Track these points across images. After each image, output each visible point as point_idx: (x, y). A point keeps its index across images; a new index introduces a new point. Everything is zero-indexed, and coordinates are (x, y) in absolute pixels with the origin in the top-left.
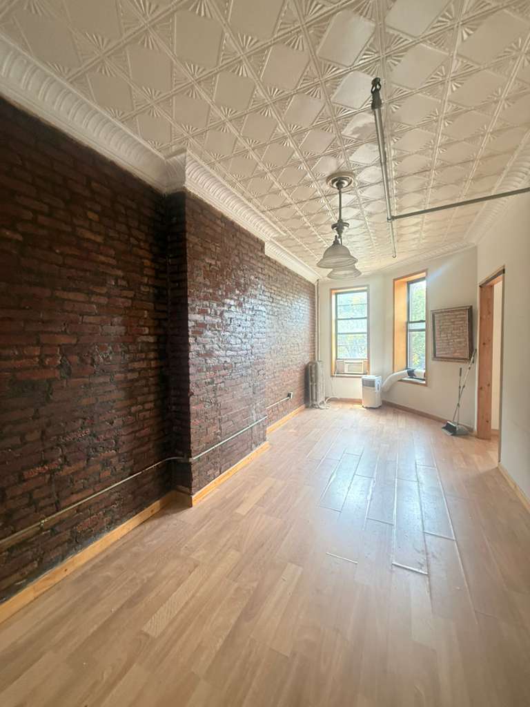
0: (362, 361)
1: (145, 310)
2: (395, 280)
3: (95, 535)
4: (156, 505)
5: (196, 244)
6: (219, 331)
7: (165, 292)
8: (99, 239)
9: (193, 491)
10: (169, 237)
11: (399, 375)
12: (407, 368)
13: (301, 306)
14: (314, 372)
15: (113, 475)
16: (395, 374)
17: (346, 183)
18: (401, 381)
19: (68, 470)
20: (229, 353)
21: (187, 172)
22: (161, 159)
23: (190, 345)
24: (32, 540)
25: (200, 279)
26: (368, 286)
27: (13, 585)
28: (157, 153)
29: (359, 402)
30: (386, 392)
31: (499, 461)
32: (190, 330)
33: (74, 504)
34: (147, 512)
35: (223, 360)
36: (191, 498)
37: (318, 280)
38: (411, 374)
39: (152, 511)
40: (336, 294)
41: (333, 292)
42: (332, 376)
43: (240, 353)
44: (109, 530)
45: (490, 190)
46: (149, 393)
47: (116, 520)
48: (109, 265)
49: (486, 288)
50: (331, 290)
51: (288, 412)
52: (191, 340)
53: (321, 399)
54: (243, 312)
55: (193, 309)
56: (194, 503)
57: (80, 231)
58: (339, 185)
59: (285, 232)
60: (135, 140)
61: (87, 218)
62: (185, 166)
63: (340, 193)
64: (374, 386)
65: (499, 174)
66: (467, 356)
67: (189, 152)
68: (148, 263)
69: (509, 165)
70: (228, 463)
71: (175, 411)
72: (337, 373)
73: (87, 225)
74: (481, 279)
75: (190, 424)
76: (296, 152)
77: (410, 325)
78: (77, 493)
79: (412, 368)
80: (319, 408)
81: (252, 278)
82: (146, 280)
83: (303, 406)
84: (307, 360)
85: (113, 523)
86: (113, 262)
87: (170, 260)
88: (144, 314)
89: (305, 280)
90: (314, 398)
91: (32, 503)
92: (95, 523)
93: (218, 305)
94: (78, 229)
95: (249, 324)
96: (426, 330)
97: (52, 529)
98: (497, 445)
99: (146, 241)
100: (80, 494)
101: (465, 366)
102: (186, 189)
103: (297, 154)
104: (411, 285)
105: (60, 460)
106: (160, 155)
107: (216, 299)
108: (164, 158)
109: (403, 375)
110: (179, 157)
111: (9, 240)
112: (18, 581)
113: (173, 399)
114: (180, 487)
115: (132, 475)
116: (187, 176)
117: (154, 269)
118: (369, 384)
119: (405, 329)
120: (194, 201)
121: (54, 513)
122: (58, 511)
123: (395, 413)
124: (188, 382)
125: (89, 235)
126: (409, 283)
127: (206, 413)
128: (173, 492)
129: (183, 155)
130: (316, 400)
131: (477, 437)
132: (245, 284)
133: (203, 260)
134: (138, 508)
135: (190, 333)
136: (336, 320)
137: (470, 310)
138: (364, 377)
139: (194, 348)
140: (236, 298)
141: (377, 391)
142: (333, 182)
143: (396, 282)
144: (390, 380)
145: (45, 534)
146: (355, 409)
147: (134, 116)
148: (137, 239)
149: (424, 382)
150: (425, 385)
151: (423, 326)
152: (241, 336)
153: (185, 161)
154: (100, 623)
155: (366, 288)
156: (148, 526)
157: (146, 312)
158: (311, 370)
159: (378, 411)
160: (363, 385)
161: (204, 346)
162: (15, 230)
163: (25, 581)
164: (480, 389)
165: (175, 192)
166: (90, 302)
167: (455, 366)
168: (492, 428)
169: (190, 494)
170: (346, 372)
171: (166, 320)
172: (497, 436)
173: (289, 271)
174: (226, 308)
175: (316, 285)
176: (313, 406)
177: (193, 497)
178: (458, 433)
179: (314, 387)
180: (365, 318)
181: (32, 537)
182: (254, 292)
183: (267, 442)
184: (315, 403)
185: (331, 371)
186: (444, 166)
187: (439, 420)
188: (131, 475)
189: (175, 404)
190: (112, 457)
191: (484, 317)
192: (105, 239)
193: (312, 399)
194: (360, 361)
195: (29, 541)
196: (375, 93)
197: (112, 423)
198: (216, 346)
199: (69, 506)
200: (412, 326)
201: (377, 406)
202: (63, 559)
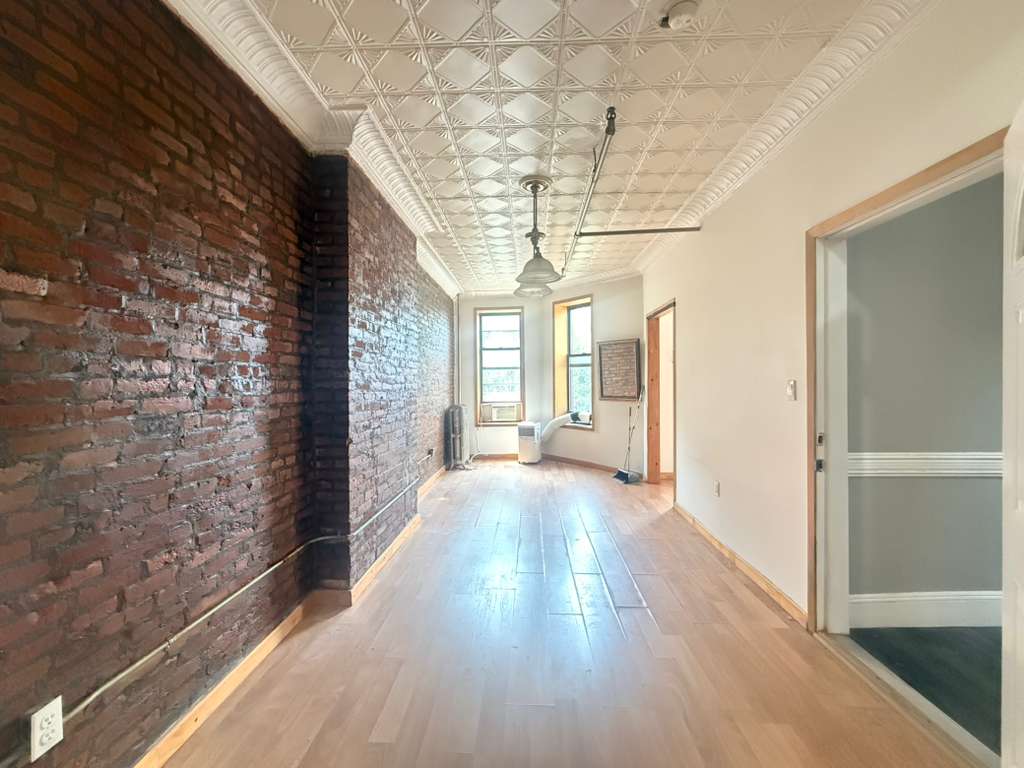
0: (515, 404)
1: (289, 317)
2: (555, 303)
3: (229, 661)
4: (298, 611)
5: (357, 231)
6: (375, 354)
7: (309, 294)
8: (242, 207)
9: (351, 584)
10: (316, 215)
11: (559, 421)
12: (568, 412)
13: (440, 327)
14: (457, 419)
15: (251, 567)
16: (556, 419)
17: (542, 187)
18: (564, 427)
19: (200, 558)
20: (387, 386)
21: (355, 133)
22: (323, 108)
23: (349, 371)
24: (155, 672)
25: (360, 280)
26: (522, 308)
27: (128, 751)
28: (322, 99)
29: (514, 457)
30: (546, 443)
31: (675, 500)
32: (350, 350)
33: (205, 612)
34: (287, 624)
35: (379, 395)
36: (350, 593)
37: (458, 295)
38: (575, 417)
39: (294, 621)
40: (481, 315)
41: (478, 312)
42: (477, 426)
43: (395, 386)
44: (244, 654)
45: (666, 222)
46: (291, 442)
47: (253, 637)
48: (252, 246)
49: (653, 320)
50: (476, 309)
51: (429, 477)
52: (351, 363)
53: (466, 457)
54: (398, 331)
55: (353, 321)
56: (353, 600)
57: (222, 191)
58: (535, 189)
59: (445, 227)
60: (299, 77)
61: (229, 173)
62: (355, 125)
63: (535, 197)
64: (533, 435)
65: (676, 209)
66: (634, 393)
67: (370, 110)
68: (293, 248)
69: (686, 203)
70: (383, 544)
71: (321, 470)
72: (483, 421)
73: (229, 185)
74: (649, 309)
75: (348, 486)
76: (442, 115)
77: (571, 359)
78: (208, 595)
79: (574, 411)
80: (464, 469)
81: (406, 283)
82: (289, 273)
83: (443, 468)
84: (447, 404)
85: (249, 643)
86: (256, 242)
87: (318, 248)
88: (287, 322)
89: (444, 292)
90: (458, 455)
91: (157, 613)
92: (229, 642)
93: (376, 318)
94: (219, 188)
95: (401, 347)
96: (592, 365)
97: (179, 655)
98: (672, 489)
99: (291, 217)
100: (212, 597)
101: (634, 405)
102: (348, 154)
103: (443, 118)
104: (572, 311)
105: (190, 541)
106: (325, 104)
107: (374, 309)
108: (327, 108)
109: (567, 420)
110: (351, 112)
111: (140, 191)
112: (136, 744)
113: (317, 451)
114: (328, 582)
115: (272, 565)
116: (354, 137)
117: (300, 258)
118: (527, 433)
119: (566, 364)
120: (355, 171)
121: (182, 629)
122: (187, 624)
123: (560, 467)
124: (346, 424)
125: (230, 198)
126: (569, 309)
127: (364, 470)
128: (317, 593)
129: (359, 112)
130: (461, 458)
131: (648, 482)
132: (400, 291)
133: (362, 253)
134: (277, 618)
135: (350, 354)
136: (482, 349)
137: (638, 342)
138: (519, 424)
139: (353, 375)
140: (391, 309)
141: (536, 441)
142: (527, 184)
143: (556, 306)
144: (551, 426)
145: (171, 663)
146: (510, 467)
147: (318, 52)
148: (282, 213)
149: (590, 427)
150: (592, 430)
151: (587, 359)
152: (396, 363)
153: (357, 120)
154: (301, 757)
155: (519, 311)
156: (296, 640)
157: (290, 320)
158: (453, 416)
159: (539, 466)
160: (520, 434)
161: (362, 374)
162: (149, 180)
163: (143, 743)
164: (649, 429)
165: (328, 153)
166: (230, 299)
167: (625, 406)
168: (661, 471)
169: (348, 588)
170: (494, 419)
171: (311, 333)
172: (671, 479)
173: (430, 279)
174: (382, 323)
175: (454, 300)
176: (456, 468)
177: (352, 591)
178: (630, 480)
179: (458, 442)
180: (517, 349)
181: (155, 669)
182: (408, 305)
183: (418, 515)
184: (459, 462)
185: (476, 417)
186: (636, 192)
187: (607, 470)
188: (270, 566)
189: (319, 459)
190: (250, 538)
191: (652, 351)
192: (247, 208)
193: (454, 458)
194: (512, 404)
195: (151, 675)
196: (611, 120)
197: (249, 486)
198: (374, 376)
199: (200, 617)
200: (573, 361)
201: (536, 461)
202: (190, 704)
